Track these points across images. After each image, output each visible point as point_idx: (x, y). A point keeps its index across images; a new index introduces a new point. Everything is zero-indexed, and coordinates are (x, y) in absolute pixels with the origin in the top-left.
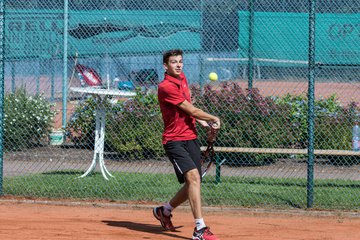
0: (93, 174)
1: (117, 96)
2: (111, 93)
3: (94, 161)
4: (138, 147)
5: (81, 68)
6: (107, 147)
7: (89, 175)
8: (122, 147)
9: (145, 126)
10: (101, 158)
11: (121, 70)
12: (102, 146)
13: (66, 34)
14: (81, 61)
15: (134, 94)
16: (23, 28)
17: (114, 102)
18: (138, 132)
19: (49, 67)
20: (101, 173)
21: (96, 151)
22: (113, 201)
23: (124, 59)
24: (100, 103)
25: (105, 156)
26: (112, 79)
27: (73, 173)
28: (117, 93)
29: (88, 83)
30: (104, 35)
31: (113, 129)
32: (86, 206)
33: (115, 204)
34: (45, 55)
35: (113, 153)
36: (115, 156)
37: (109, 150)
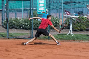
0: (69, 34)
2: (73, 16)
3: (70, 32)
4: (79, 28)
5: (66, 11)
7: (69, 35)
8: (76, 28)
9: (81, 24)
11: (75, 11)
12: (71, 28)
17: (73, 18)
18: (79, 25)
20: (71, 34)
22: (74, 40)
23: (76, 9)
24: (71, 19)
25: (72, 30)
26: (73, 13)
27: (65, 34)
28: (75, 16)
29: (68, 14)
31: (74, 24)
32: (68, 42)
33: (75, 41)
36: (74, 30)
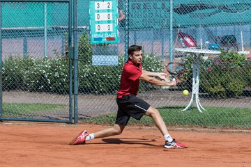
0: (191, 108)
1: (207, 54)
2: (203, 52)
3: (192, 100)
4: (223, 89)
5: (182, 35)
6: (201, 89)
7: (189, 109)
8: (212, 90)
9: (227, 75)
10: (197, 97)
11: (210, 36)
12: (197, 89)
13: (172, 11)
14: (182, 30)
15: (219, 52)
16: (142, 7)
17: (205, 58)
18: (223, 79)
19: (160, 34)
20: (197, 108)
21: (193, 93)
22: (205, 127)
23: (212, 28)
24: (196, 58)
25: (199, 96)
26: (204, 42)
27: (177, 108)
28: (207, 52)
29: (187, 45)
30: (198, 11)
31: (205, 77)
32: (188, 131)
33: (207, 129)
34: (157, 26)
35: (205, 94)
36: (206, 95)
37: (203, 91)
